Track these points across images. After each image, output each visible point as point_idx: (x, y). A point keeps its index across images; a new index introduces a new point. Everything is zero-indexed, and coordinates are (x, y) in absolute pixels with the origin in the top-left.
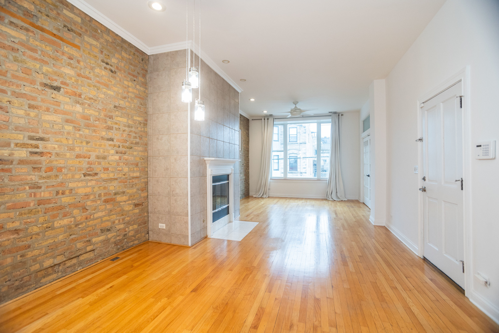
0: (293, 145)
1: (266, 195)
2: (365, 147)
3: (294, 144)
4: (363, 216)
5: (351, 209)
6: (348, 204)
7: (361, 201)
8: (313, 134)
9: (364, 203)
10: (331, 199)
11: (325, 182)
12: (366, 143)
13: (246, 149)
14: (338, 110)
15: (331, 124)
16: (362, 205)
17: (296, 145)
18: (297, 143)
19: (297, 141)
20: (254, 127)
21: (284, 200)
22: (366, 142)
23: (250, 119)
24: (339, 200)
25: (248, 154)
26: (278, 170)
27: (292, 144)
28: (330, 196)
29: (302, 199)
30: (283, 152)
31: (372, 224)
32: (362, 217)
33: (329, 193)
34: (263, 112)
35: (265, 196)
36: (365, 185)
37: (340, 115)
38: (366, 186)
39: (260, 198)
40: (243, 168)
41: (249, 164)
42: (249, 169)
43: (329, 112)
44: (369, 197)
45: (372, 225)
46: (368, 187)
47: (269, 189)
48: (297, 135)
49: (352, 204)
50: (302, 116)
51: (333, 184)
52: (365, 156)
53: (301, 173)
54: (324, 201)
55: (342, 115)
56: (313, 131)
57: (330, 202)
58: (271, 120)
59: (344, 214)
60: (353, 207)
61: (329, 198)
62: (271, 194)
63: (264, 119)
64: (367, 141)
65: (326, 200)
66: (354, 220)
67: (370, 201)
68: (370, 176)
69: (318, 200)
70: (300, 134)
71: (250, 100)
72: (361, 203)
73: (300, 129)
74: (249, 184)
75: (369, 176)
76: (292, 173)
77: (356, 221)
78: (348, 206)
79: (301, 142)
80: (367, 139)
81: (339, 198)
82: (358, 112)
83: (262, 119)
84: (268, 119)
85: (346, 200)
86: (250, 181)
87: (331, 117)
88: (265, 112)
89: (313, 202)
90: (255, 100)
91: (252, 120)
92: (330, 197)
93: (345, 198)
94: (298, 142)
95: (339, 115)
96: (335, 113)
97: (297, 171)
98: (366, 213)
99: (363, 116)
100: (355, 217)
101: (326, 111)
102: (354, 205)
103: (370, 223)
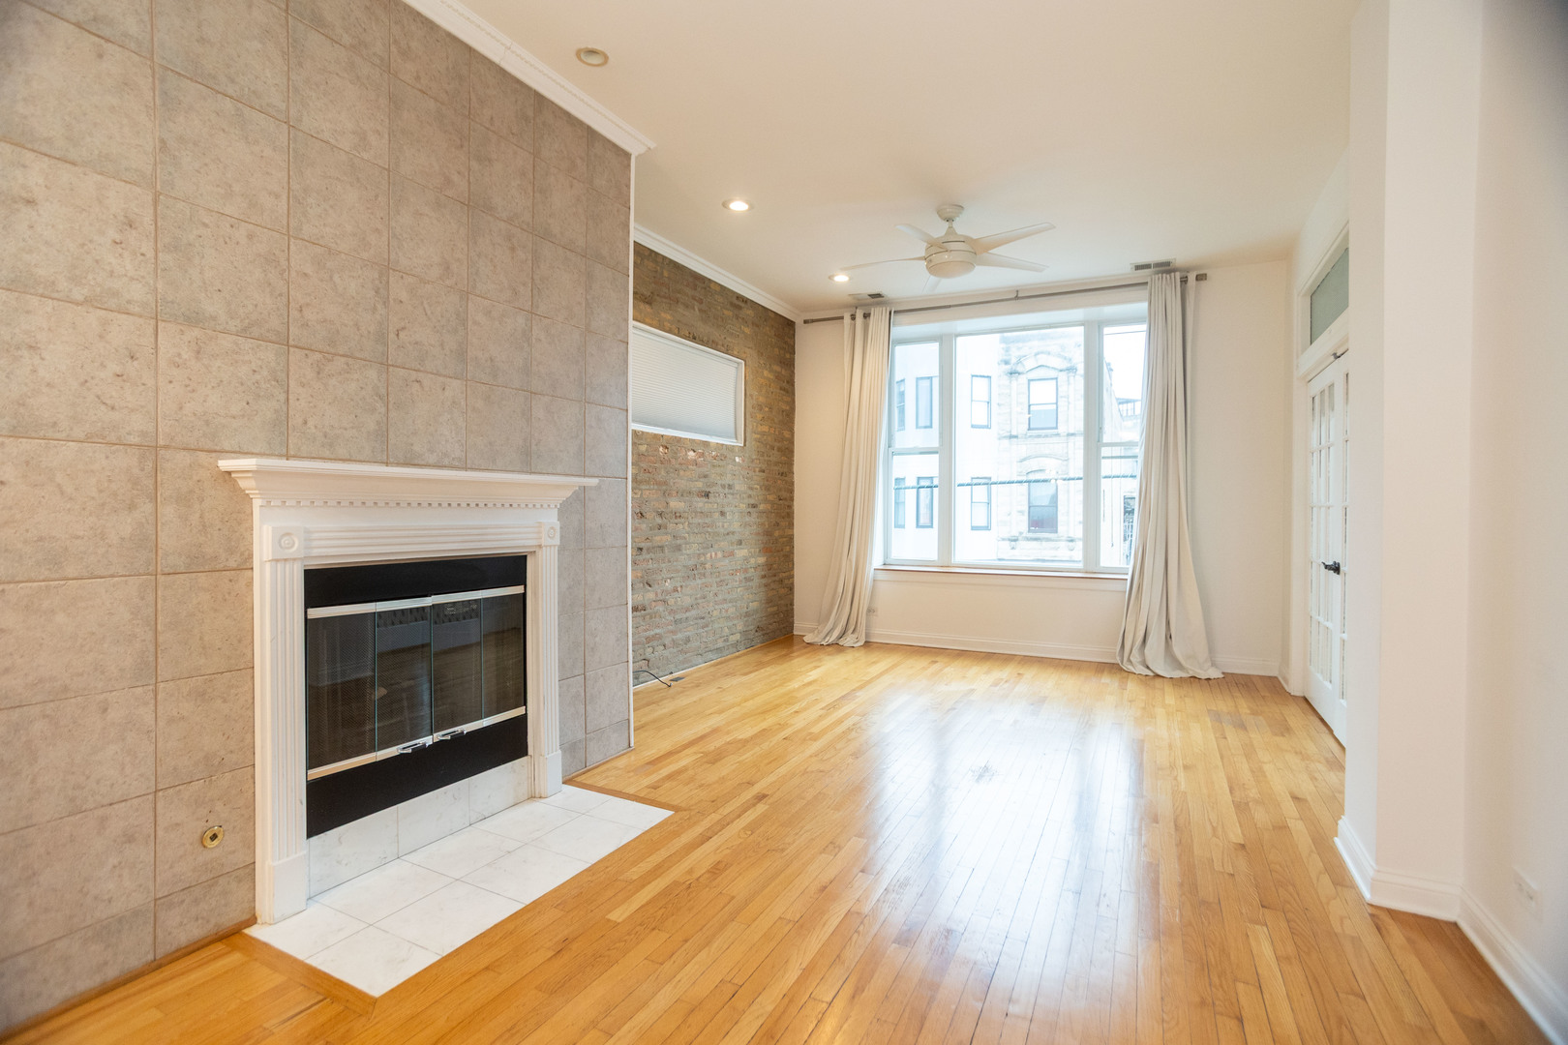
0: (1040, 440)
1: (855, 636)
2: (1316, 425)
3: (1047, 436)
4: (1295, 798)
5: (1233, 737)
6: (1223, 704)
7: (1294, 687)
8: (1130, 405)
9: (1306, 700)
10: (1141, 670)
11: (1117, 586)
12: (1323, 402)
13: (777, 444)
14: (1179, 256)
15: (1144, 327)
16: (1294, 716)
17: (1055, 439)
18: (1058, 435)
19: (1056, 428)
20: (814, 352)
21: (919, 663)
22: (1322, 392)
23: (799, 322)
24: (1177, 674)
25: (790, 463)
26: (987, 528)
27: (1039, 436)
28: (1135, 651)
29: (1005, 659)
30: (937, 456)
31: (1353, 886)
32: (1290, 809)
33: (1134, 637)
34: (831, 278)
35: (848, 641)
36: (1314, 614)
37: (1192, 277)
38: (1321, 619)
39: (830, 649)
40: (753, 519)
41: (790, 507)
42: (791, 525)
43: (1138, 267)
44: (1336, 677)
45: (1360, 896)
46: (1329, 624)
47: (870, 611)
48: (1057, 403)
49: (1244, 706)
50: (1014, 296)
51: (1151, 597)
52: (1314, 470)
53: (1072, 541)
54: (1106, 679)
55: (1200, 278)
56: (1126, 397)
57: (1132, 686)
58: (878, 316)
59: (1182, 776)
60: (1242, 726)
61: (1129, 660)
62: (880, 634)
63: (853, 317)
64: (1331, 386)
65: (1114, 668)
66: (1236, 835)
67: (1343, 702)
68: (1342, 569)
69: (1079, 669)
70: (1069, 403)
71: (725, 205)
72: (1295, 697)
73: (1069, 384)
74: (791, 589)
75: (1336, 568)
76: (1036, 539)
77: (1243, 846)
78: (1217, 717)
79: (1072, 431)
80: (1334, 373)
81: (1180, 666)
82: (1284, 254)
83: (842, 318)
84: (866, 316)
85: (1215, 674)
86: (797, 572)
87: (1144, 293)
88: (841, 278)
89: (1049, 682)
90: (751, 207)
91: (806, 322)
92: (1136, 657)
93: (1213, 664)
94: (1062, 429)
95: (1184, 281)
96: (1165, 268)
97: (1056, 532)
98: (1313, 779)
99: (1310, 265)
100: (1241, 807)
101: (1118, 264)
102: (1254, 713)
103: (1340, 878)
